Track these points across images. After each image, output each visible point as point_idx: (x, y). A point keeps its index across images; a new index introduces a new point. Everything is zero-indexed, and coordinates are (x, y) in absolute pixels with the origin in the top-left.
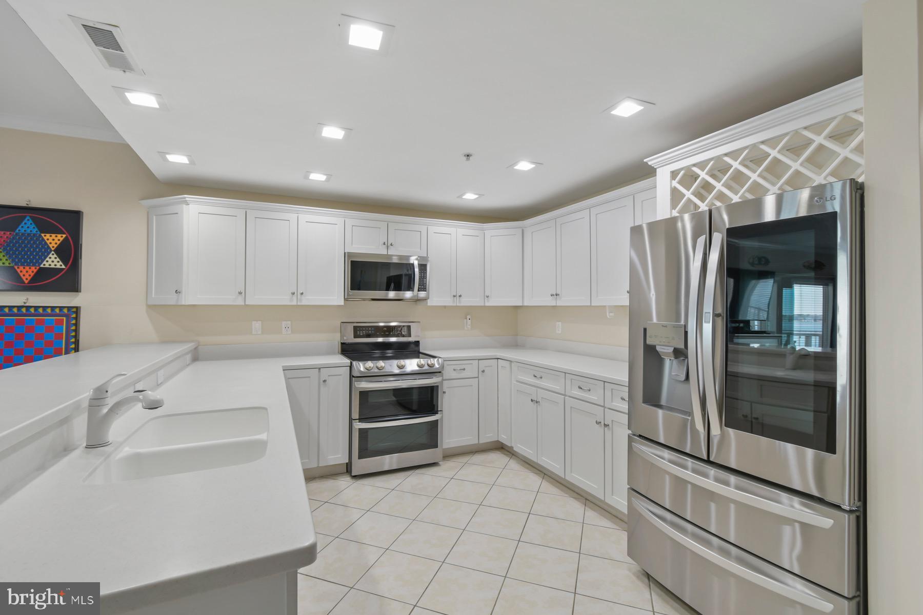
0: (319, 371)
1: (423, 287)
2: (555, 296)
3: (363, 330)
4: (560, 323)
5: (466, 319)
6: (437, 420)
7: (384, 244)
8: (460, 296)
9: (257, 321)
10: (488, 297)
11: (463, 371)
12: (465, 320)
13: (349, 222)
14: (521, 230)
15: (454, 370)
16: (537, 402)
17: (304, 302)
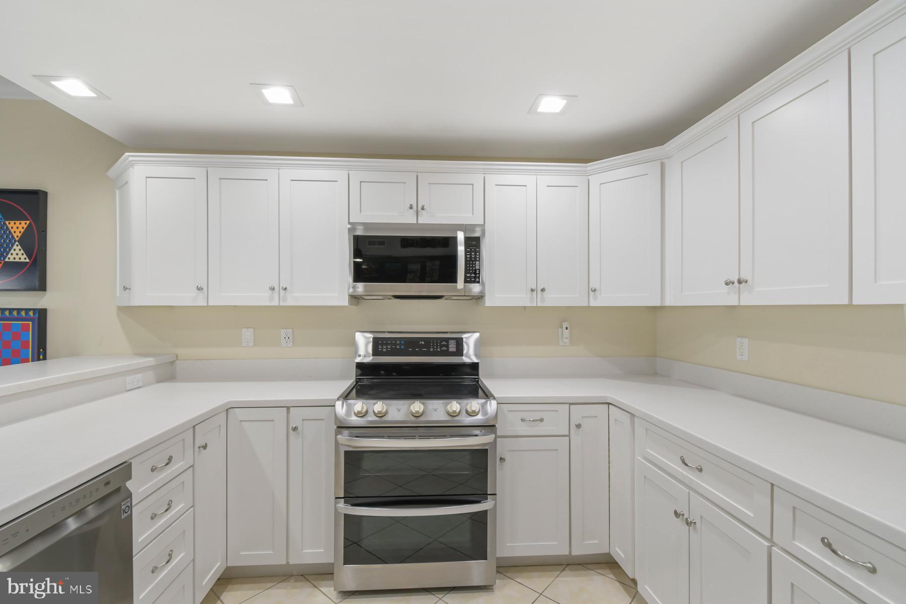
0: (288, 412)
1: (473, 275)
2: (736, 284)
3: (387, 344)
4: (746, 341)
5: (562, 327)
6: (487, 510)
7: (411, 208)
8: (543, 290)
9: (247, 328)
10: (594, 291)
11: (541, 424)
12: (560, 329)
13: (356, 177)
14: (658, 163)
15: (523, 420)
16: (689, 523)
17: (290, 302)
